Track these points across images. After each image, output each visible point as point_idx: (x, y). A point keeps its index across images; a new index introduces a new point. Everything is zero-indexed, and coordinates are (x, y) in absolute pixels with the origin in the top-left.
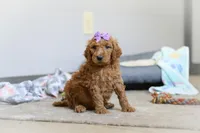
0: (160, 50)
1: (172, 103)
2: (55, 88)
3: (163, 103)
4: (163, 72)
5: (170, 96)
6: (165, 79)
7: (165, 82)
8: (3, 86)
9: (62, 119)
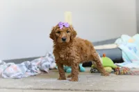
0: (120, 37)
1: (130, 74)
2: (46, 66)
3: (124, 74)
4: (123, 53)
5: (129, 69)
6: (124, 58)
7: (125, 60)
8: (9, 66)
9: (52, 88)
